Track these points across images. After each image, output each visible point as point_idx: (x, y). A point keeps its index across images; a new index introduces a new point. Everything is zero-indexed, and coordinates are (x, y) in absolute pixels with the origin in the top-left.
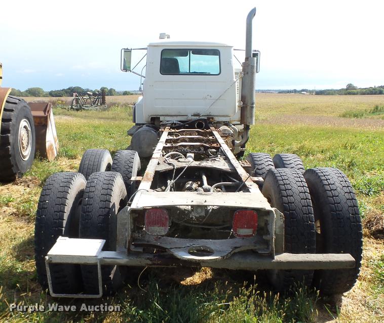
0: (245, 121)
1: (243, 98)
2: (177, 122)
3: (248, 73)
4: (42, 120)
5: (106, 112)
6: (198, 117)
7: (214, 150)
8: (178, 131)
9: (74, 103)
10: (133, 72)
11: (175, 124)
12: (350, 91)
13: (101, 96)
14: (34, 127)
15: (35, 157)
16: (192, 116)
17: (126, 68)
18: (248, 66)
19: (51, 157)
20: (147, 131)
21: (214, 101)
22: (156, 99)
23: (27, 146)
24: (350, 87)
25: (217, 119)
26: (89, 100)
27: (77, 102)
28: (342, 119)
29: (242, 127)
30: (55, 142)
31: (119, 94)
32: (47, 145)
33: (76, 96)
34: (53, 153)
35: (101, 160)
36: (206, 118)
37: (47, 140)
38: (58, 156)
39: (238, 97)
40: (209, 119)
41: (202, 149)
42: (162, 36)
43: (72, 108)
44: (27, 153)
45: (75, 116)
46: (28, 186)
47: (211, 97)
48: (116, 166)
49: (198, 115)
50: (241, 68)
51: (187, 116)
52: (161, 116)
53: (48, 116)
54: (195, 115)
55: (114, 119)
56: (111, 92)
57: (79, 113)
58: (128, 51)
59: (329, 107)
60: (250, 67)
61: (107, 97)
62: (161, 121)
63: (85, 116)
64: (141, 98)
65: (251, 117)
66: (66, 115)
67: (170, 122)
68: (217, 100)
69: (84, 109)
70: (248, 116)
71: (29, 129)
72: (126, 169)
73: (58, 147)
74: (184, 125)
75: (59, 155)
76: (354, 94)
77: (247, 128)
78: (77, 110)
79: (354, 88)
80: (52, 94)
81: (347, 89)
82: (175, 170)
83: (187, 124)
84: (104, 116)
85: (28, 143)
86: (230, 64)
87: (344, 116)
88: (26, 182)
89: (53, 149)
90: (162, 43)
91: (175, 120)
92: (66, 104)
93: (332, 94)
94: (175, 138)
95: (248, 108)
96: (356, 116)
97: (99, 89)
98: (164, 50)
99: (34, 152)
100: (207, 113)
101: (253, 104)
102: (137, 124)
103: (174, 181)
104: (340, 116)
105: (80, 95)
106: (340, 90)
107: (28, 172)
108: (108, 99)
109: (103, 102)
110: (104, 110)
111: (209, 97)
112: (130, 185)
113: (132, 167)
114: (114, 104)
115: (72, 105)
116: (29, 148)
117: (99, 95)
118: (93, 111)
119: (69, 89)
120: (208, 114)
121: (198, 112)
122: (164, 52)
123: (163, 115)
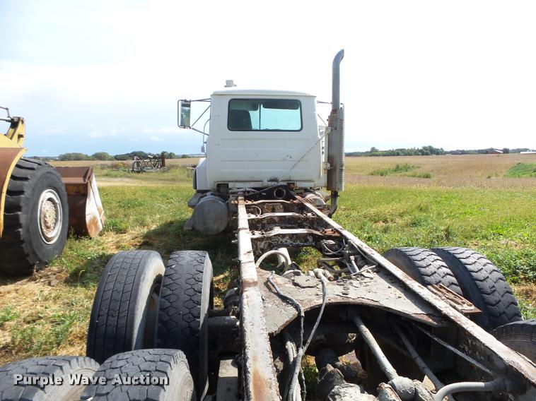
0: (334, 186)
1: (330, 159)
2: (250, 189)
3: (336, 128)
4: (81, 188)
5: (166, 174)
6: (276, 183)
7: (332, 242)
8: (256, 203)
9: (135, 165)
10: (193, 129)
11: (248, 192)
12: (373, 153)
13: (161, 159)
14: (65, 199)
15: (68, 237)
16: (268, 181)
17: (185, 123)
18: (336, 120)
19: (93, 233)
20: (213, 202)
21: (296, 162)
22: (224, 161)
23: (55, 224)
24: (373, 149)
25: (299, 185)
26: (150, 163)
27: (138, 165)
28: (371, 176)
29: (329, 193)
30: (100, 214)
31: (178, 157)
32: (88, 219)
33: (137, 159)
34: (97, 227)
35: (139, 280)
36: (285, 183)
37: (87, 213)
38: (104, 229)
39: (323, 158)
40: (289, 184)
41: (310, 239)
42: (229, 83)
43: (133, 171)
44: (54, 234)
45: (136, 178)
46: (49, 284)
47: (291, 157)
48: (169, 292)
49: (276, 180)
50: (327, 123)
51: (262, 181)
52: (229, 182)
53: (89, 184)
54: (272, 180)
55: (173, 180)
56: (171, 156)
57: (140, 175)
58: (186, 104)
59: (358, 166)
60: (338, 121)
61: (166, 161)
62: (230, 189)
63: (146, 178)
64: (202, 160)
65: (341, 182)
66: (127, 177)
67: (241, 190)
68: (299, 161)
69: (144, 171)
70: (337, 181)
71: (57, 201)
72: (188, 298)
73: (104, 218)
74: (260, 194)
75: (106, 228)
76: (377, 156)
77: (335, 195)
78: (138, 172)
79: (377, 151)
80: (117, 158)
81: (371, 152)
82: (302, 320)
83: (263, 192)
84: (163, 178)
85: (56, 220)
86: (313, 117)
87: (372, 174)
88: (47, 276)
89: (97, 222)
90: (228, 92)
91: (247, 186)
92: (128, 166)
93: (359, 156)
94: (259, 217)
95: (338, 170)
96: (382, 175)
97: (160, 153)
98: (231, 100)
99: (66, 230)
100: (287, 177)
101: (342, 166)
102: (199, 192)
103: (305, 348)
104: (369, 175)
105: (141, 159)
106: (366, 152)
107: (56, 259)
108: (167, 161)
109: (163, 165)
110: (164, 172)
111: (288, 158)
112: (198, 331)
113: (200, 292)
114: (172, 167)
115: (133, 169)
116: (59, 226)
117: (159, 158)
118: (153, 173)
119: (133, 153)
120: (288, 179)
121: (276, 177)
122: (232, 102)
123: (232, 181)
